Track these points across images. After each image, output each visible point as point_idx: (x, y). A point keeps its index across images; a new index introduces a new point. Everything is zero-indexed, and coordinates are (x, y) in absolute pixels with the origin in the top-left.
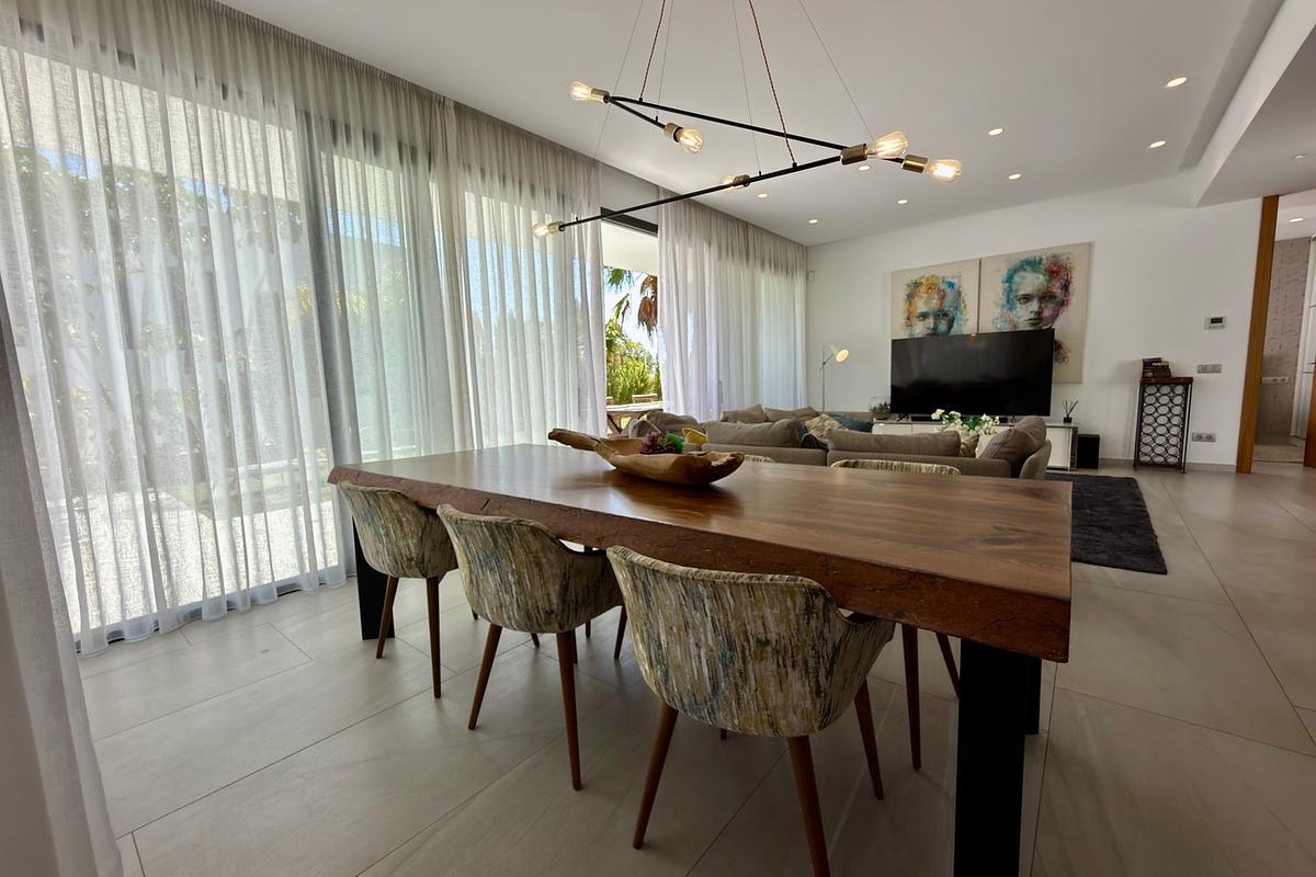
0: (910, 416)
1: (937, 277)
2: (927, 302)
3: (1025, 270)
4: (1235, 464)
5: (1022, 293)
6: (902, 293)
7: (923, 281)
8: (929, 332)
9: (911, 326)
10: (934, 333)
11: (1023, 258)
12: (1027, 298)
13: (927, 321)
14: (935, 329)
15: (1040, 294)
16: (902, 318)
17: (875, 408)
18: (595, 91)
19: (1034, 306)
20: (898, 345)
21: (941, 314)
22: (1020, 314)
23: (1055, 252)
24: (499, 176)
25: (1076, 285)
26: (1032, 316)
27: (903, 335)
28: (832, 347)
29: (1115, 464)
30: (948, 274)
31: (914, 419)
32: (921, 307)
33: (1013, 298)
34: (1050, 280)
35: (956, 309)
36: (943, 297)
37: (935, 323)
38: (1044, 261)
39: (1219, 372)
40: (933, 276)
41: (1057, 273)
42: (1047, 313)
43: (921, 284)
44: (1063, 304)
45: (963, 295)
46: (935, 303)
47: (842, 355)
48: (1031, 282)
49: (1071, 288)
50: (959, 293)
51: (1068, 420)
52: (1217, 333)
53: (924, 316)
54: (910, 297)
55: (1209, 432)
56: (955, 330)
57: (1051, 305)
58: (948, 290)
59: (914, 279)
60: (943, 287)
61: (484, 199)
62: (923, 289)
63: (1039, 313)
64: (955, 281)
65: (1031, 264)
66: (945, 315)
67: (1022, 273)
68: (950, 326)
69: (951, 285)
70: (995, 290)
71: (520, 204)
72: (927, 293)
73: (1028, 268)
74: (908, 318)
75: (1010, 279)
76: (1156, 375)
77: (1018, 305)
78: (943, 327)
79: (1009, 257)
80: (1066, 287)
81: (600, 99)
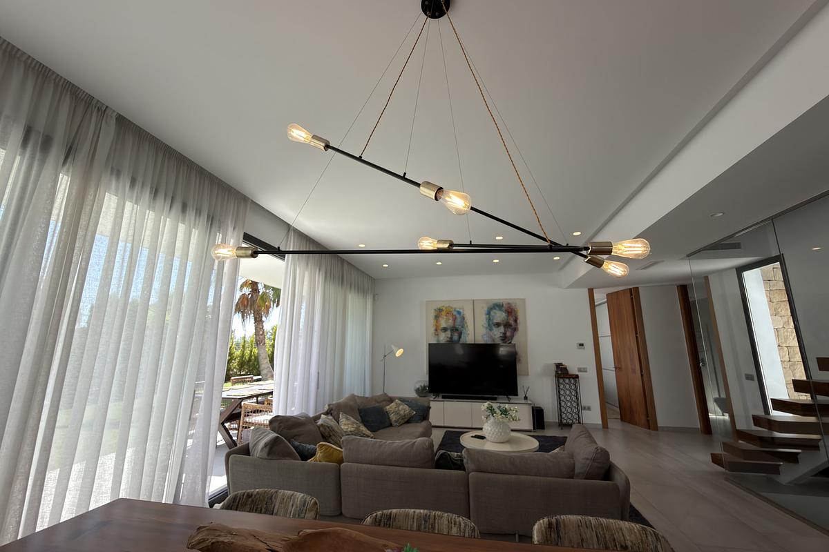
0: (441, 395)
1: (452, 308)
2: (446, 322)
3: (495, 309)
4: (601, 423)
5: (495, 321)
6: (432, 314)
7: (444, 308)
8: (448, 339)
9: (437, 335)
10: (451, 341)
11: (495, 302)
12: (498, 325)
13: (447, 333)
14: (451, 338)
15: (505, 322)
16: (432, 330)
17: (418, 389)
18: (315, 137)
19: (502, 329)
20: (432, 347)
21: (454, 329)
22: (496, 333)
23: (510, 302)
24: (151, 188)
25: (520, 320)
26: (501, 335)
27: (434, 341)
28: (393, 346)
29: (551, 425)
30: (457, 306)
31: (444, 397)
32: (443, 324)
33: (491, 324)
34: (508, 317)
35: (462, 327)
36: (455, 319)
37: (451, 335)
38: (504, 305)
39: (586, 372)
40: (449, 306)
41: (511, 312)
42: (508, 334)
43: (442, 310)
44: (515, 329)
45: (466, 319)
46: (451, 322)
47: (399, 353)
48: (499, 316)
49: (518, 322)
50: (464, 318)
51: (526, 398)
52: (581, 351)
53: (445, 330)
54: (437, 317)
55: (589, 405)
56: (463, 340)
57: (510, 330)
58: (457, 316)
59: (439, 306)
60: (455, 313)
61: (128, 205)
62: (444, 313)
63: (505, 334)
64: (461, 311)
65: (498, 306)
66: (457, 330)
67: (494, 311)
68: (460, 337)
69: (459, 313)
70: (482, 320)
71: (168, 216)
72: (446, 316)
73: (497, 308)
74: (436, 330)
75: (489, 313)
76: (562, 373)
77: (494, 328)
78: (456, 337)
79: (486, 301)
80: (516, 321)
81: (321, 145)
